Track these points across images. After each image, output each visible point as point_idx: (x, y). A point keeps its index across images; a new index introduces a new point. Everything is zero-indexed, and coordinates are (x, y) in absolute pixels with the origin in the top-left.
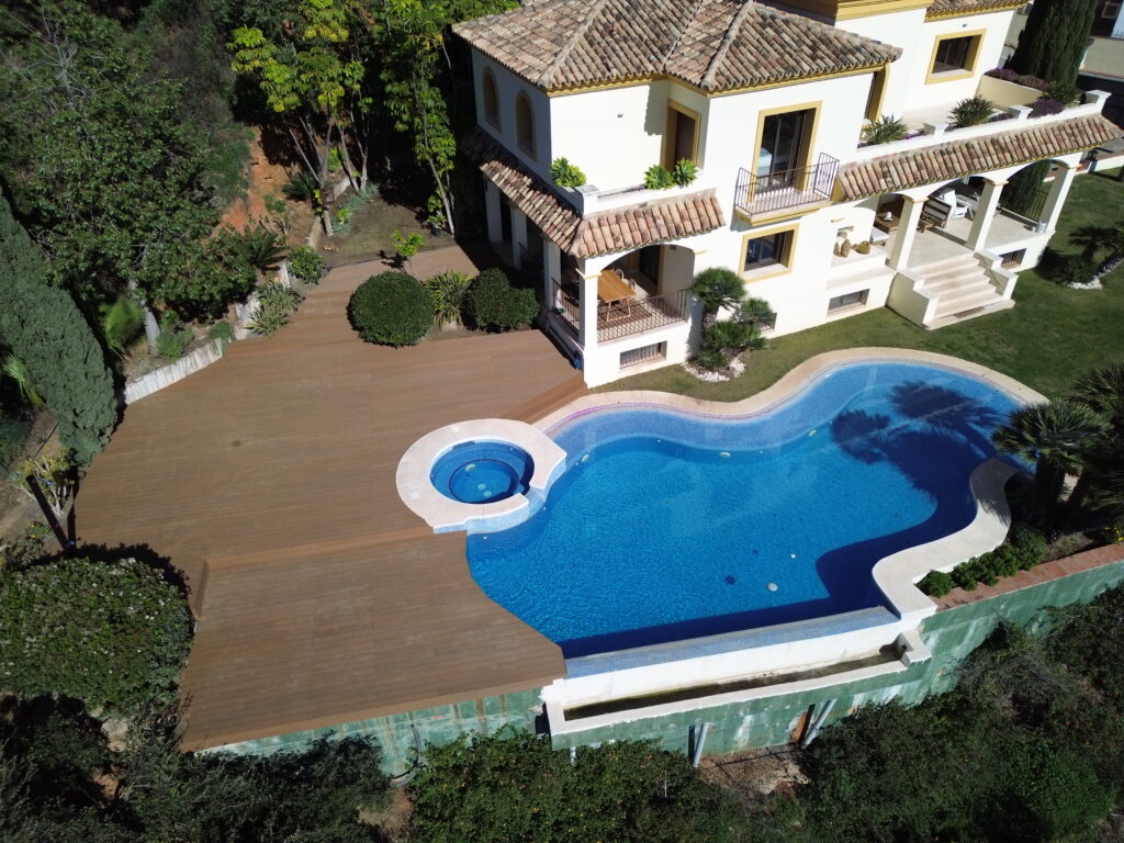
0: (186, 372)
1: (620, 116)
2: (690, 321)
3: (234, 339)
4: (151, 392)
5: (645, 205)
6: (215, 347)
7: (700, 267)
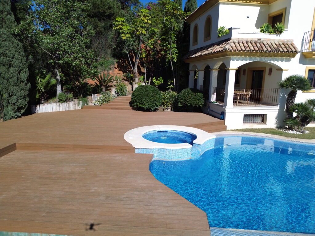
0: (65, 109)
1: (248, 17)
2: (279, 106)
3: (87, 104)
4: (49, 111)
5: (260, 39)
6: (79, 104)
7: (285, 76)
